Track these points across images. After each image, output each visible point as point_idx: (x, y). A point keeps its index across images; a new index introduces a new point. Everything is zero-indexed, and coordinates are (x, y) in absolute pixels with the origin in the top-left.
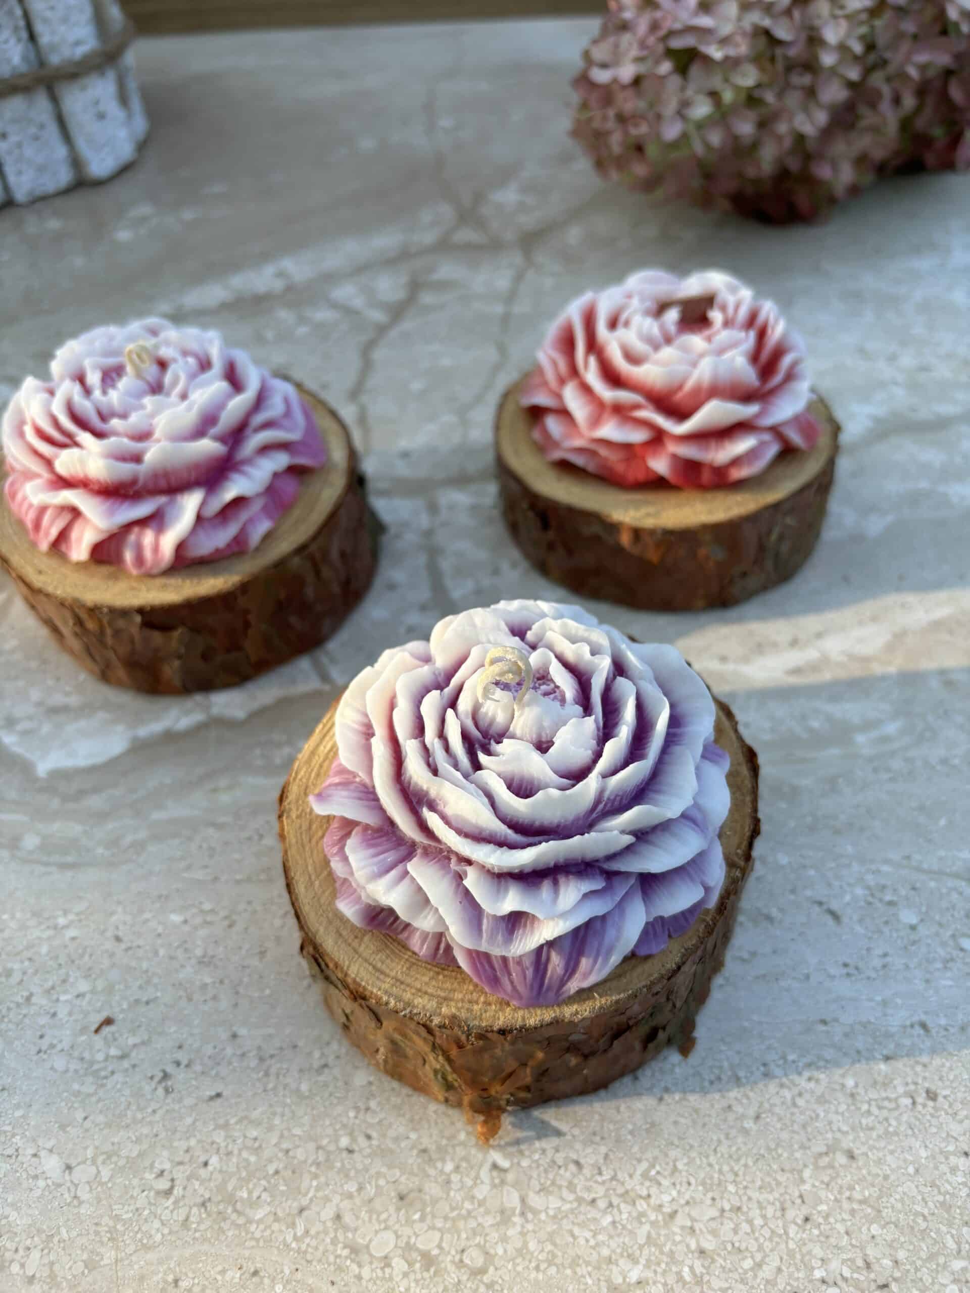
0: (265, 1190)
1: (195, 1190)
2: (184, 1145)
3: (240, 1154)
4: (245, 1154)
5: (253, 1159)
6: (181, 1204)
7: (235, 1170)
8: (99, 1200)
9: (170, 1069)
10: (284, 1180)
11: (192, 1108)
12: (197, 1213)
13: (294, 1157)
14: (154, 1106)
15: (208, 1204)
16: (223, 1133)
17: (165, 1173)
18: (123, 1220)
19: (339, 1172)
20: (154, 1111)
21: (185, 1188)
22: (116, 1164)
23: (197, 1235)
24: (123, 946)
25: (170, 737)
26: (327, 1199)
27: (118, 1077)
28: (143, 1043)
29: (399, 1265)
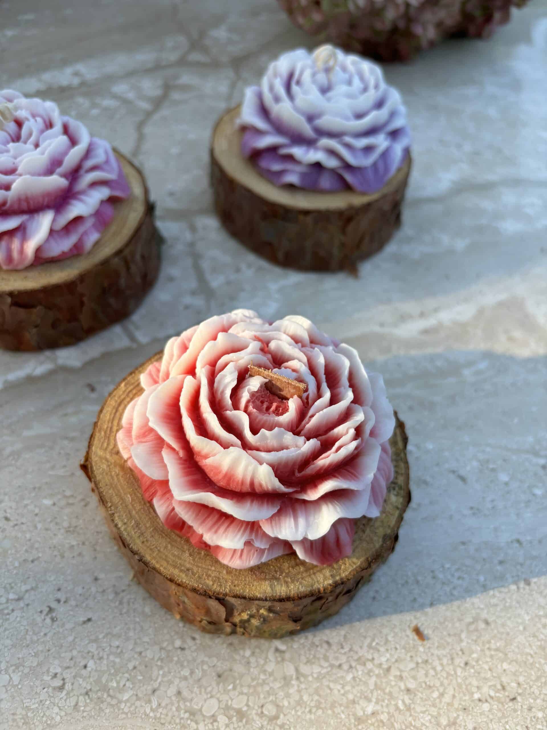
0: (128, 680)
1: (80, 685)
2: (69, 655)
3: (108, 658)
4: (112, 658)
5: (117, 660)
6: (71, 694)
7: (106, 669)
8: (13, 697)
9: (54, 605)
10: (141, 673)
11: (72, 629)
12: (83, 699)
13: (146, 657)
14: (44, 630)
15: (90, 693)
16: (95, 645)
17: (58, 675)
18: (32, 709)
19: (176, 664)
20: (45, 635)
21: (73, 684)
22: (22, 672)
23: (85, 714)
24: (11, 524)
25: (30, 380)
26: (170, 682)
27: (17, 613)
28: (32, 589)
29: (222, 720)
